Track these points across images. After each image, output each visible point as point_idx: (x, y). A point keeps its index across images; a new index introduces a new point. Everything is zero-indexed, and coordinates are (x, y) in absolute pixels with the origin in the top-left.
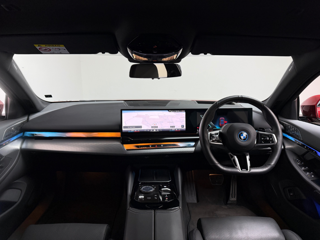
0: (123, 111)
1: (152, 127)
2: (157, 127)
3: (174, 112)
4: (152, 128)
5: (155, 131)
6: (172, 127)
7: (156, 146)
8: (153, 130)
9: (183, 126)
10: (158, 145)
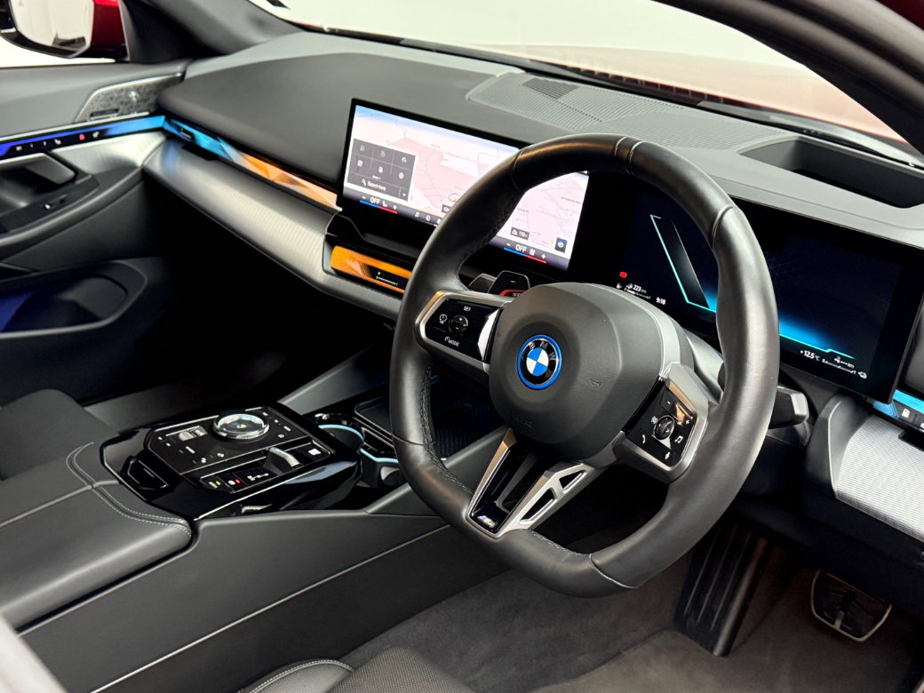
0: (358, 107)
4: (443, 211)
6: (518, 233)
9: (565, 242)
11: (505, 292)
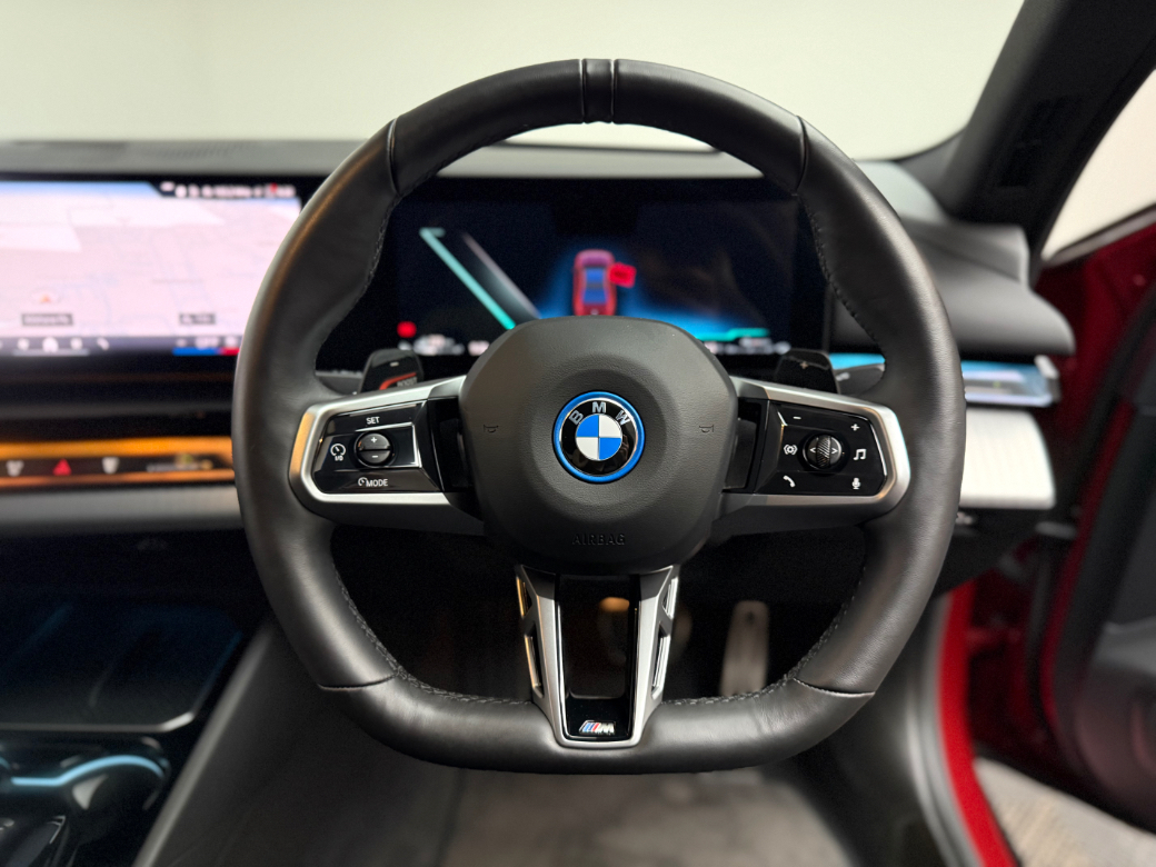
1: (24, 316)
2: (69, 316)
3: (201, 196)
4: (25, 324)
5: (51, 348)
6: (195, 319)
7: (63, 469)
8: (37, 342)
10: (79, 464)
11: (384, 385)
